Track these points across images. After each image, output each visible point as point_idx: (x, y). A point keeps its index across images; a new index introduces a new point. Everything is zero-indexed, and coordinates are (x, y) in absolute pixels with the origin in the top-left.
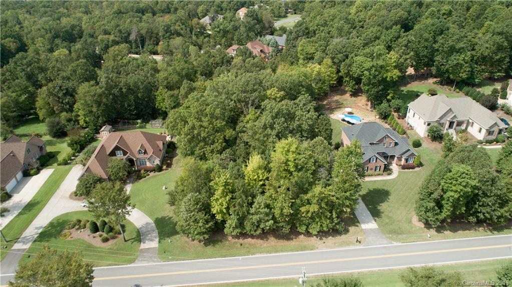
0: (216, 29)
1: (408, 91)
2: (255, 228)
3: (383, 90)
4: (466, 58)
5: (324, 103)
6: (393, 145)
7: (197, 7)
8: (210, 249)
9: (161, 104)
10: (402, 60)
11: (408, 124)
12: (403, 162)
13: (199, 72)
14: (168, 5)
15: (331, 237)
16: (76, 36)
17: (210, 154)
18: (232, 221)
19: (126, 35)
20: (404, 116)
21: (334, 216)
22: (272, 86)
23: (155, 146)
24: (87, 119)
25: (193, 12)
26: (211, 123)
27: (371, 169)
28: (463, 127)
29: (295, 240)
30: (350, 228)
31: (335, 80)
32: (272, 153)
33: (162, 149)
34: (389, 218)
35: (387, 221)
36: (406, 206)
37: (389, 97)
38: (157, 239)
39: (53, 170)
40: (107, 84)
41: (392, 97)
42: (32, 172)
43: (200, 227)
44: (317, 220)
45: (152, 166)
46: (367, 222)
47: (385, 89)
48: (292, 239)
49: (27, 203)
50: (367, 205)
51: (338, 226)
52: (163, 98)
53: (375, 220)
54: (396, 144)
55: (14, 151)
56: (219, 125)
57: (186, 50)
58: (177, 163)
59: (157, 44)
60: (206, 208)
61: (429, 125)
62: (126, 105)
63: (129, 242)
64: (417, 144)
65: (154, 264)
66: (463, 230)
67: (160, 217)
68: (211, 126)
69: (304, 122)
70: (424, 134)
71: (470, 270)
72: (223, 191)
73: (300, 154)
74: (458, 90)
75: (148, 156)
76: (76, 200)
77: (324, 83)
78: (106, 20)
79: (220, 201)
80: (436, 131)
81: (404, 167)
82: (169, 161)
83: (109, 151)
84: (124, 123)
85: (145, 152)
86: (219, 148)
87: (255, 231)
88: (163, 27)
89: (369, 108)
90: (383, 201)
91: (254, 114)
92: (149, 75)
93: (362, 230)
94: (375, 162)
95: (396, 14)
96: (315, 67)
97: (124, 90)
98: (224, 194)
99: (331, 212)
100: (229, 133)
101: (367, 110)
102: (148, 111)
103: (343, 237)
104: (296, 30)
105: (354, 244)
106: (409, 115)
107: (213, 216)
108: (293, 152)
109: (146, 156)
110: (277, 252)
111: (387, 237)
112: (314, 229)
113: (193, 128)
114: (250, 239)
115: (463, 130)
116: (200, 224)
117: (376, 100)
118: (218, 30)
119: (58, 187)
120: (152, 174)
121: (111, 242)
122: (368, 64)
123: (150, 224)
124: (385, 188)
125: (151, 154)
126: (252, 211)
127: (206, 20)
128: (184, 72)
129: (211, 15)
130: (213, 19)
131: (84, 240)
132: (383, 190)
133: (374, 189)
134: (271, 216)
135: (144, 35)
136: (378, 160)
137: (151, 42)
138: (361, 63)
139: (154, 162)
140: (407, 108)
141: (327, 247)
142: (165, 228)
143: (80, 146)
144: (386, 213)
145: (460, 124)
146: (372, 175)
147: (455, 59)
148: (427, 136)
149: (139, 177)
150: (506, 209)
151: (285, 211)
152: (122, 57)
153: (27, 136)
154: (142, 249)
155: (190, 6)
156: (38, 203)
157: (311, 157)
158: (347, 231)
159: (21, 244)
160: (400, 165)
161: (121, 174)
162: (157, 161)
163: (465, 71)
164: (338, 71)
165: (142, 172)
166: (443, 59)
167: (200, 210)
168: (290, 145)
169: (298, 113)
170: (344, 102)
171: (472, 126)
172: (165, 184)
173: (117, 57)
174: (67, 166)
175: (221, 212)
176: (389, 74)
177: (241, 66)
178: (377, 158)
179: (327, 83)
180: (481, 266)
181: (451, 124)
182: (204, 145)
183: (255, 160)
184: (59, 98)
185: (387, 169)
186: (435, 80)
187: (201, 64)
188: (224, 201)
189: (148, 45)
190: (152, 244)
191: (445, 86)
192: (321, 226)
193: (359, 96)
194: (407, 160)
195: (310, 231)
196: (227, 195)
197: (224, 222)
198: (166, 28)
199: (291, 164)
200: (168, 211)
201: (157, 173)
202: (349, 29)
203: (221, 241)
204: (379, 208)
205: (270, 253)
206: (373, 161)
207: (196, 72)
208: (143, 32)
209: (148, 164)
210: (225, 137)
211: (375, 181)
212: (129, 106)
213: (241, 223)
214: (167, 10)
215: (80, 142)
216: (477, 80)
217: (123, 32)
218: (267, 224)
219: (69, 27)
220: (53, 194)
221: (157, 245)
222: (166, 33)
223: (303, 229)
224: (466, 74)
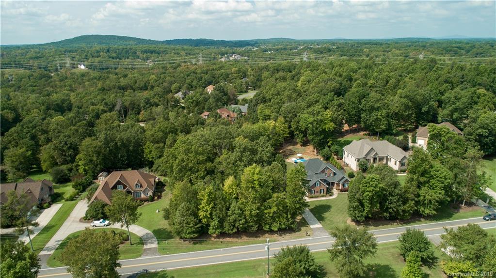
0: (190, 100)
1: (344, 141)
2: (232, 227)
3: (323, 138)
4: (383, 114)
5: (280, 152)
6: (332, 175)
7: (171, 85)
8: (198, 246)
9: (149, 155)
10: (335, 115)
11: (345, 162)
12: (341, 187)
13: (179, 130)
14: (145, 84)
15: (288, 234)
16: (65, 108)
17: (196, 180)
18: (214, 223)
19: (111, 106)
20: (341, 158)
21: (289, 216)
22: (239, 135)
23: (148, 182)
24: (86, 168)
25: (168, 89)
26: (196, 157)
27: (317, 192)
28: (385, 162)
29: (261, 237)
30: (302, 228)
31: (288, 134)
32: (242, 176)
33: (153, 184)
34: (331, 221)
35: (329, 222)
36: (343, 214)
37: (329, 144)
38: (157, 242)
39: (62, 204)
40: (106, 138)
41: (331, 144)
42: (45, 205)
43: (191, 227)
44: (277, 219)
45: (145, 197)
46: (315, 224)
47: (325, 138)
48: (260, 237)
49: (44, 227)
50: (314, 215)
51: (292, 226)
52: (150, 150)
53: (320, 223)
54: (335, 174)
55: (31, 190)
56: (201, 159)
57: (166, 115)
58: (165, 195)
59: (139, 113)
60: (196, 215)
61: (358, 161)
62: (119, 156)
63: (135, 245)
64: (351, 175)
65: (156, 257)
66: (383, 225)
67: (157, 229)
68: (196, 159)
69: (264, 156)
70: (356, 168)
71: (386, 246)
72: (208, 200)
73: (262, 175)
74: (381, 139)
75: (143, 189)
76: (86, 222)
77: (279, 136)
78: (92, 96)
79: (206, 208)
80: (364, 165)
81: (342, 191)
82: (159, 194)
83: (111, 186)
85: (141, 186)
86: (202, 175)
87: (232, 230)
88: (144, 99)
89: (315, 153)
90: (325, 212)
91: (227, 154)
92: (138, 133)
93: (311, 229)
94: (319, 186)
96: (272, 123)
97: (119, 144)
98: (208, 203)
99: (287, 214)
100: (209, 165)
101: (314, 155)
102: (137, 162)
103: (297, 234)
104: (255, 99)
106: (345, 156)
107: (200, 221)
108: (257, 174)
109: (141, 189)
111: (329, 231)
112: (275, 227)
113: (183, 161)
114: (228, 238)
115: (385, 164)
116: (191, 225)
117: (320, 146)
118: (192, 101)
119: (69, 215)
120: (146, 203)
121: (120, 246)
122: (311, 119)
123: (149, 234)
124: (328, 204)
125: (146, 187)
126: (230, 213)
127: (179, 95)
128: (167, 130)
129: (184, 90)
130: (185, 94)
132: (326, 205)
133: (320, 205)
134: (243, 217)
135: (127, 106)
136: (321, 184)
137: (134, 112)
138: (306, 118)
139: (147, 194)
140: (342, 151)
141: (285, 240)
142: (161, 235)
143: (82, 188)
144: (329, 218)
145: (381, 159)
146: (318, 197)
147: (375, 115)
148: (358, 169)
150: (408, 205)
151: (253, 212)
152: (113, 121)
154: (145, 249)
155: (165, 84)
156: (53, 226)
157: (270, 176)
158: (299, 230)
159: (46, 251)
160: (338, 190)
162: (150, 193)
163: (384, 124)
164: (290, 127)
165: (138, 202)
166: (367, 116)
167: (191, 215)
168: (255, 169)
169: (260, 149)
170: (296, 151)
171: (390, 161)
173: (109, 121)
174: (73, 202)
175: (206, 217)
176: (327, 126)
177: (214, 124)
178: (320, 183)
179: (282, 136)
180: (393, 244)
181: (375, 159)
182: (191, 174)
183: (229, 181)
184: (64, 151)
185: (329, 192)
186: (365, 132)
187: (181, 124)
188: (209, 208)
189: (131, 114)
190: (152, 245)
191: (372, 137)
192: (280, 224)
193: (307, 146)
194: (343, 185)
195: (273, 228)
196: (210, 203)
197: (208, 225)
198: (146, 101)
199: (256, 183)
200: (164, 224)
201: (150, 203)
202: (297, 96)
203: (206, 240)
204: (323, 215)
205: (243, 245)
206: (318, 185)
207: (177, 130)
208: (127, 104)
209: (143, 196)
210: (206, 167)
211: (321, 201)
212: (122, 157)
213: (221, 225)
214: (145, 88)
215: (83, 183)
216: (394, 131)
217: (109, 104)
218: (241, 222)
219: (60, 101)
220: (65, 220)
221: (157, 246)
222: (147, 105)
223: (266, 228)
224: (385, 126)
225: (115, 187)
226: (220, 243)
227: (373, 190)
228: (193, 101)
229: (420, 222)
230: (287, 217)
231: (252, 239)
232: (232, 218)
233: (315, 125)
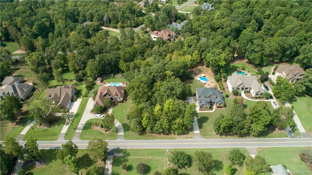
1: (233, 66)
3: (218, 69)
5: (194, 70)
8: (141, 136)
9: (122, 67)
10: (227, 57)
11: (227, 85)
12: (218, 105)
13: (138, 52)
15: (182, 135)
16: (76, 15)
17: (142, 102)
18: (149, 128)
19: (101, 17)
20: (226, 81)
21: (184, 129)
22: (168, 69)
23: (120, 92)
24: (91, 74)
26: (143, 90)
27: (204, 108)
28: (248, 90)
30: (190, 132)
31: (199, 60)
32: (164, 104)
33: (123, 93)
34: (205, 129)
35: (204, 130)
37: (221, 72)
38: (123, 132)
39: (81, 99)
42: (74, 100)
44: (177, 130)
46: (196, 130)
48: (169, 135)
49: (75, 114)
50: (198, 123)
51: (185, 132)
52: (122, 65)
53: (200, 130)
54: (216, 97)
55: (67, 92)
56: (146, 91)
57: (132, 35)
58: (129, 99)
59: (117, 23)
60: (140, 123)
61: (233, 88)
63: (114, 132)
64: (227, 96)
65: (123, 140)
67: (124, 123)
68: (143, 91)
71: (225, 150)
73: (174, 106)
74: (255, 68)
75: (118, 97)
76: (93, 114)
78: (90, 5)
79: (145, 121)
80: (235, 92)
81: (218, 107)
82: (126, 98)
83: (103, 94)
84: (106, 76)
85: (117, 96)
86: (145, 100)
87: (156, 132)
89: (213, 74)
90: (204, 122)
91: (160, 84)
93: (194, 133)
95: (234, 25)
96: (189, 57)
99: (182, 127)
101: (212, 76)
102: (116, 70)
103: (187, 136)
105: (189, 138)
106: (228, 81)
108: (172, 105)
109: (117, 97)
110: (163, 139)
111: (202, 137)
112: (177, 132)
114: (155, 134)
115: (248, 91)
116: (138, 129)
119: (85, 107)
120: (120, 104)
121: (108, 132)
122: (212, 58)
123: (120, 126)
124: (208, 116)
125: (119, 96)
126: (155, 126)
127: (142, 3)
131: (99, 130)
132: (207, 117)
133: (203, 116)
134: (162, 128)
135: (111, 18)
136: (207, 105)
137: (114, 22)
138: (209, 57)
139: (120, 99)
140: (227, 78)
141: (180, 139)
142: (126, 128)
144: (204, 127)
145: (247, 88)
146: (204, 110)
148: (232, 93)
149: (115, 105)
150: (243, 131)
151: (166, 126)
153: (66, 80)
154: (118, 135)
156: (79, 114)
157: (178, 107)
158: (188, 133)
159: (78, 130)
161: (109, 105)
162: (122, 99)
163: (258, 61)
165: (116, 103)
167: (138, 124)
168: (171, 102)
172: (125, 109)
174: (86, 98)
175: (145, 125)
176: (221, 63)
179: (195, 61)
180: (230, 149)
181: (243, 89)
182: (140, 99)
183: (158, 107)
184: (79, 64)
185: (211, 108)
186: (247, 60)
188: (146, 122)
189: (113, 24)
190: (121, 133)
191: (251, 65)
192: (179, 132)
194: (219, 105)
195: (175, 133)
196: (147, 120)
197: (146, 128)
198: (122, 15)
199: (171, 109)
200: (127, 121)
202: (210, 32)
203: (145, 134)
204: (202, 125)
205: (161, 139)
206: (205, 105)
207: (137, 52)
208: (110, 16)
209: (118, 100)
210: (148, 95)
211: (205, 113)
212: (108, 68)
213: (152, 129)
215: (90, 86)
216: (264, 64)
217: (100, 15)
218: (160, 130)
219: (72, 10)
220: (84, 110)
221: (123, 134)
222: (122, 18)
223: (172, 132)
224: (258, 62)
225: (105, 95)
226: (151, 136)
227: (225, 125)
228: (149, 20)
229: (249, 137)
230: (182, 129)
231: (166, 136)
232: (156, 128)
233: (214, 61)
